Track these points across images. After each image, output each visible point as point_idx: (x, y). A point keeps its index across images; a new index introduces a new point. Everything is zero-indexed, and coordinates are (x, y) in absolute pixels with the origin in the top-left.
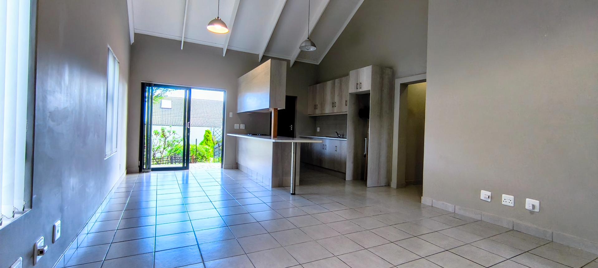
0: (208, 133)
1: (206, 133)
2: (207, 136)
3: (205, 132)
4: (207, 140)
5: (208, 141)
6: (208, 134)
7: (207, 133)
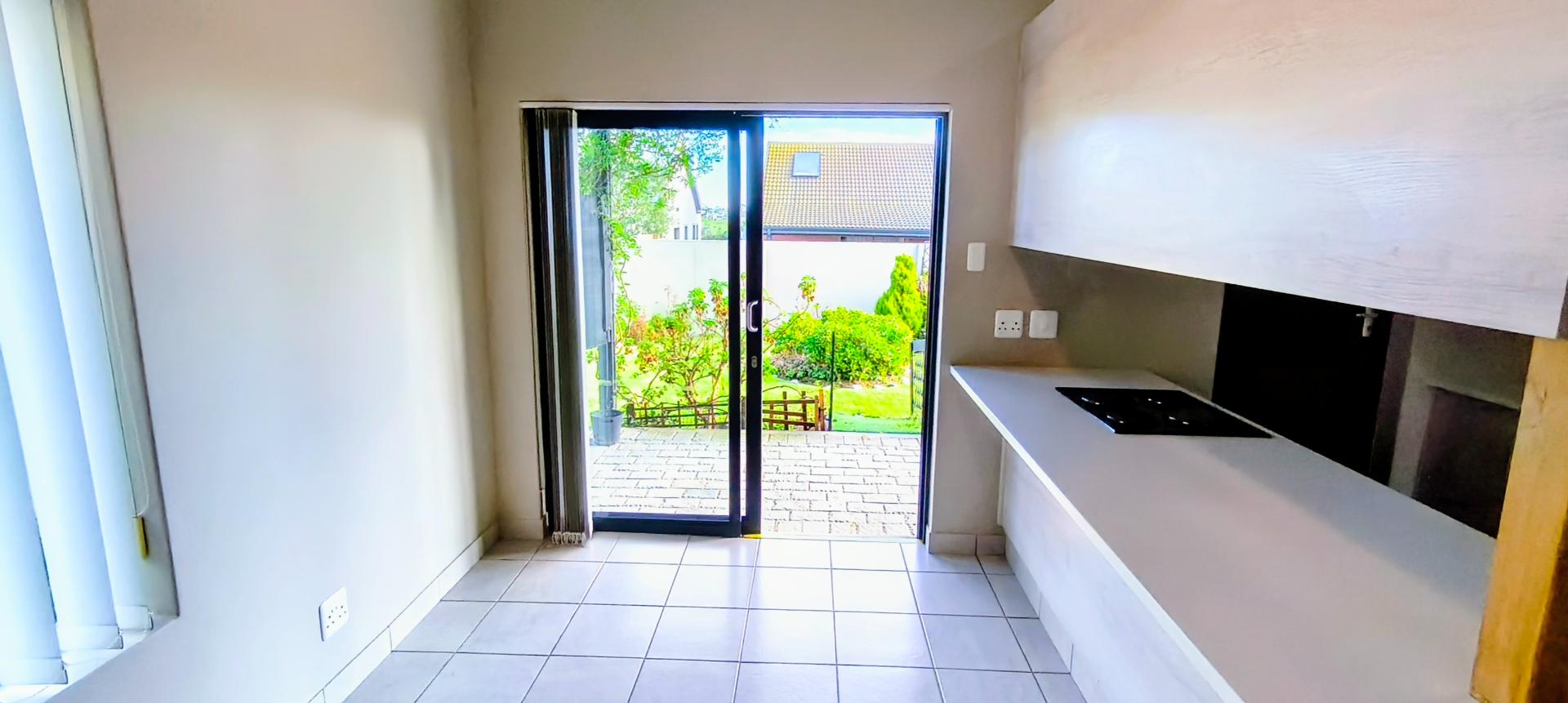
0: (906, 265)
1: (897, 266)
2: (901, 275)
3: (894, 262)
4: (902, 291)
5: (904, 295)
6: (905, 271)
7: (902, 264)
